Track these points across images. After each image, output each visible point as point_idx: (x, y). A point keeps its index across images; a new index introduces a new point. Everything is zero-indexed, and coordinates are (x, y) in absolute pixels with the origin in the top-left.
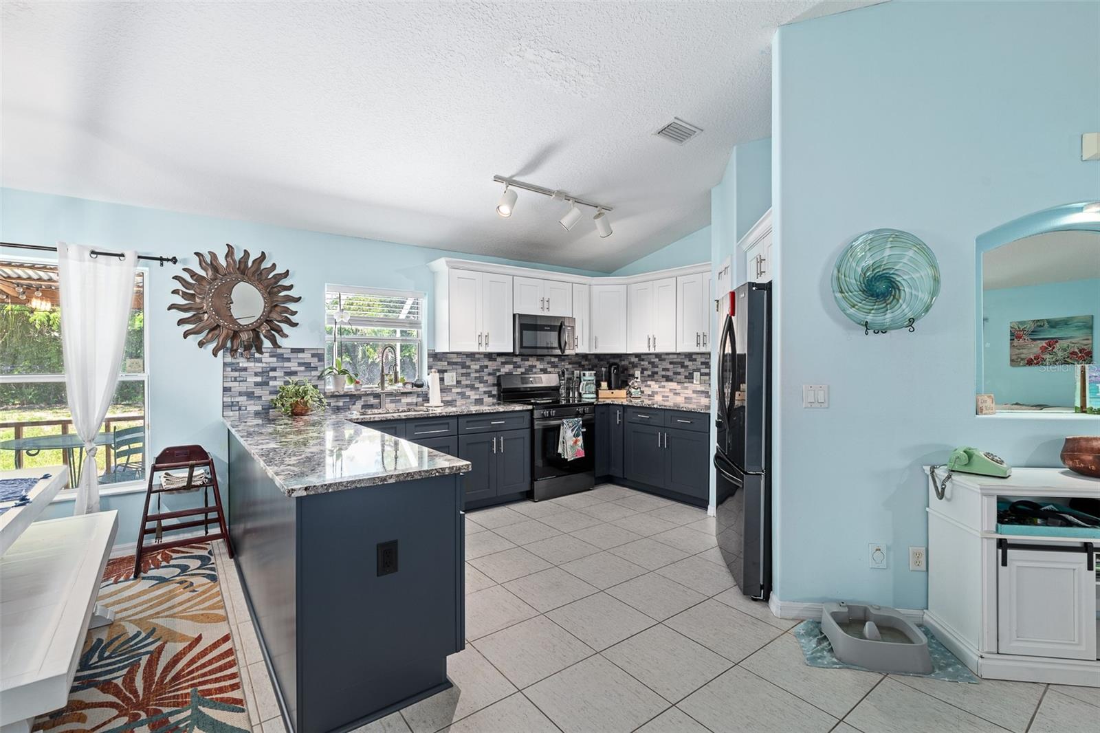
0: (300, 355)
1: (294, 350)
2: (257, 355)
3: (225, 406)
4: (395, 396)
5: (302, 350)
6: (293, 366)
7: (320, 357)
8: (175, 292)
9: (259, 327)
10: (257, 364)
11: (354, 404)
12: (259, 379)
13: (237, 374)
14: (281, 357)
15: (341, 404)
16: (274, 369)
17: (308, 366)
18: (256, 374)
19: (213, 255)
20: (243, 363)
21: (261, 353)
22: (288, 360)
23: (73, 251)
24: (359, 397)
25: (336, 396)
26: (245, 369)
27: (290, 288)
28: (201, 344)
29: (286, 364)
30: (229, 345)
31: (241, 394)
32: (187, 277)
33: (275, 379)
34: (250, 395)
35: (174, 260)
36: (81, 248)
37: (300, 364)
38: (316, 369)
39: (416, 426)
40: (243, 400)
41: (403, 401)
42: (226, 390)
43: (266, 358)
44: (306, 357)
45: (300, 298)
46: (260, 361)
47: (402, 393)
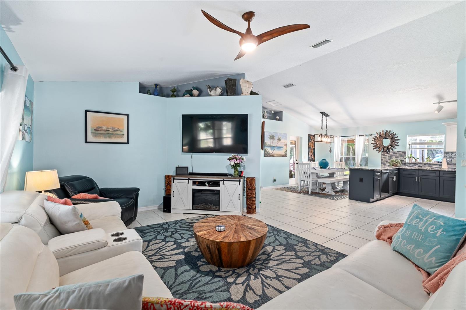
0: (400, 153)
1: (398, 152)
2: (389, 153)
3: (382, 163)
4: (430, 165)
5: (400, 152)
6: (397, 155)
7: (405, 153)
8: (373, 141)
9: (389, 147)
10: (389, 155)
11: (415, 166)
12: (389, 158)
13: (384, 157)
14: (394, 153)
15: (411, 165)
16: (393, 156)
17: (401, 155)
18: (388, 157)
19: (380, 133)
20: (386, 155)
21: (390, 152)
22: (396, 154)
23: (357, 136)
24: (417, 164)
25: (409, 163)
26: (386, 156)
27: (397, 137)
28: (377, 151)
29: (396, 155)
30: (382, 150)
31: (385, 161)
32: (375, 137)
33: (392, 158)
34: (387, 162)
35: (372, 135)
36: (358, 135)
37: (399, 155)
38: (404, 156)
39: (422, 172)
40: (385, 162)
41: (433, 166)
42: (382, 160)
43: (391, 153)
44: (401, 153)
45: (399, 139)
46: (389, 154)
47: (433, 164)
